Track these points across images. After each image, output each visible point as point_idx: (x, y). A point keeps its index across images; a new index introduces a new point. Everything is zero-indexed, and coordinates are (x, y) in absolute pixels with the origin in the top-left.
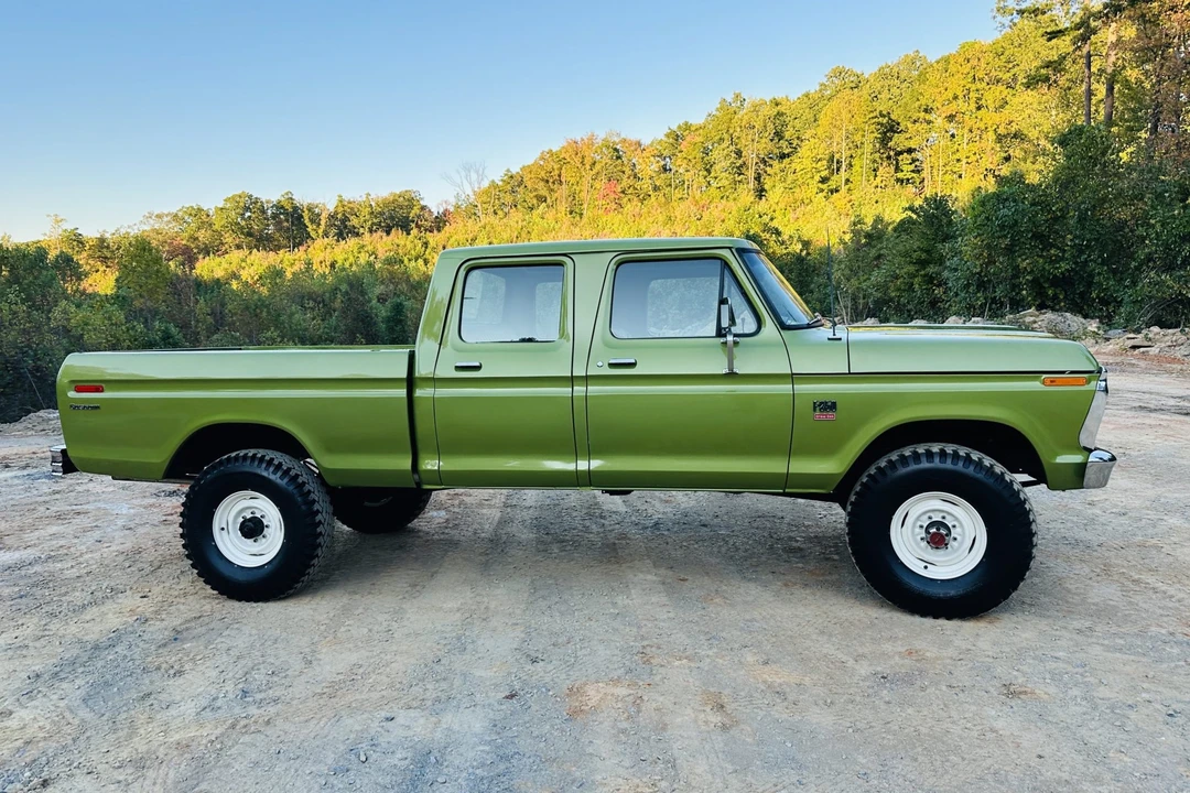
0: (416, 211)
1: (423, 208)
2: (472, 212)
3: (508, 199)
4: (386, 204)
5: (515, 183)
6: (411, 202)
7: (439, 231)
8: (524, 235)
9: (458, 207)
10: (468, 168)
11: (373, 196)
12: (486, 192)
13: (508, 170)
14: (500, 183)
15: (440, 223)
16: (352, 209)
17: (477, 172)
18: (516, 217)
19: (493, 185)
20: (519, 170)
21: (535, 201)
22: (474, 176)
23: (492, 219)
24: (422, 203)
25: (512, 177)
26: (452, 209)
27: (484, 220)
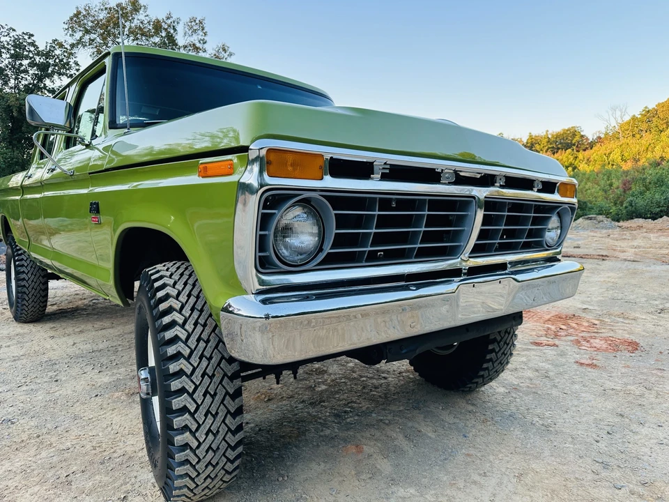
0: (577, 138)
1: (582, 136)
2: (615, 137)
3: (644, 126)
4: (558, 136)
5: (649, 115)
6: (574, 133)
7: (591, 149)
8: (650, 149)
9: (606, 134)
10: (614, 109)
11: (550, 132)
12: (628, 123)
13: (646, 107)
14: (639, 116)
15: (591, 145)
16: (536, 140)
17: (621, 110)
18: (647, 138)
19: (634, 118)
20: (654, 106)
21: (665, 126)
22: (618, 113)
23: (630, 140)
24: (582, 133)
25: (648, 111)
26: (602, 136)
27: (623, 140)
